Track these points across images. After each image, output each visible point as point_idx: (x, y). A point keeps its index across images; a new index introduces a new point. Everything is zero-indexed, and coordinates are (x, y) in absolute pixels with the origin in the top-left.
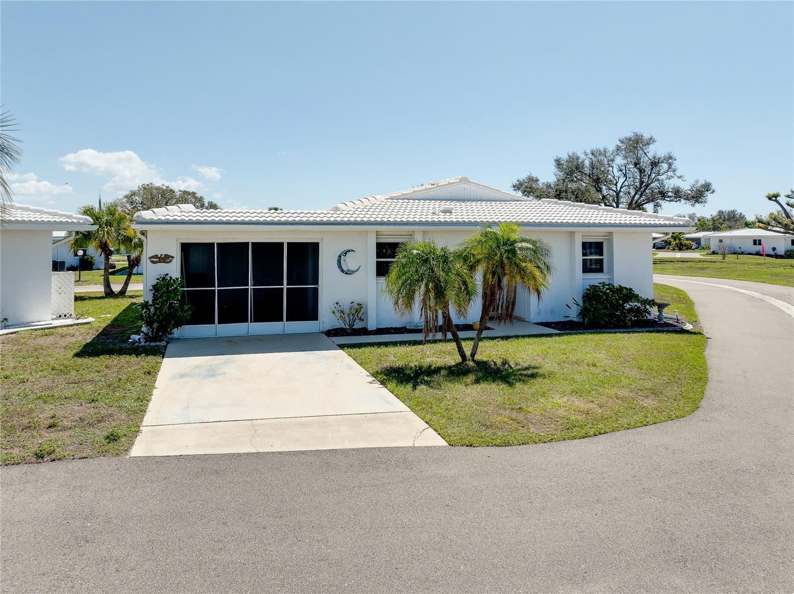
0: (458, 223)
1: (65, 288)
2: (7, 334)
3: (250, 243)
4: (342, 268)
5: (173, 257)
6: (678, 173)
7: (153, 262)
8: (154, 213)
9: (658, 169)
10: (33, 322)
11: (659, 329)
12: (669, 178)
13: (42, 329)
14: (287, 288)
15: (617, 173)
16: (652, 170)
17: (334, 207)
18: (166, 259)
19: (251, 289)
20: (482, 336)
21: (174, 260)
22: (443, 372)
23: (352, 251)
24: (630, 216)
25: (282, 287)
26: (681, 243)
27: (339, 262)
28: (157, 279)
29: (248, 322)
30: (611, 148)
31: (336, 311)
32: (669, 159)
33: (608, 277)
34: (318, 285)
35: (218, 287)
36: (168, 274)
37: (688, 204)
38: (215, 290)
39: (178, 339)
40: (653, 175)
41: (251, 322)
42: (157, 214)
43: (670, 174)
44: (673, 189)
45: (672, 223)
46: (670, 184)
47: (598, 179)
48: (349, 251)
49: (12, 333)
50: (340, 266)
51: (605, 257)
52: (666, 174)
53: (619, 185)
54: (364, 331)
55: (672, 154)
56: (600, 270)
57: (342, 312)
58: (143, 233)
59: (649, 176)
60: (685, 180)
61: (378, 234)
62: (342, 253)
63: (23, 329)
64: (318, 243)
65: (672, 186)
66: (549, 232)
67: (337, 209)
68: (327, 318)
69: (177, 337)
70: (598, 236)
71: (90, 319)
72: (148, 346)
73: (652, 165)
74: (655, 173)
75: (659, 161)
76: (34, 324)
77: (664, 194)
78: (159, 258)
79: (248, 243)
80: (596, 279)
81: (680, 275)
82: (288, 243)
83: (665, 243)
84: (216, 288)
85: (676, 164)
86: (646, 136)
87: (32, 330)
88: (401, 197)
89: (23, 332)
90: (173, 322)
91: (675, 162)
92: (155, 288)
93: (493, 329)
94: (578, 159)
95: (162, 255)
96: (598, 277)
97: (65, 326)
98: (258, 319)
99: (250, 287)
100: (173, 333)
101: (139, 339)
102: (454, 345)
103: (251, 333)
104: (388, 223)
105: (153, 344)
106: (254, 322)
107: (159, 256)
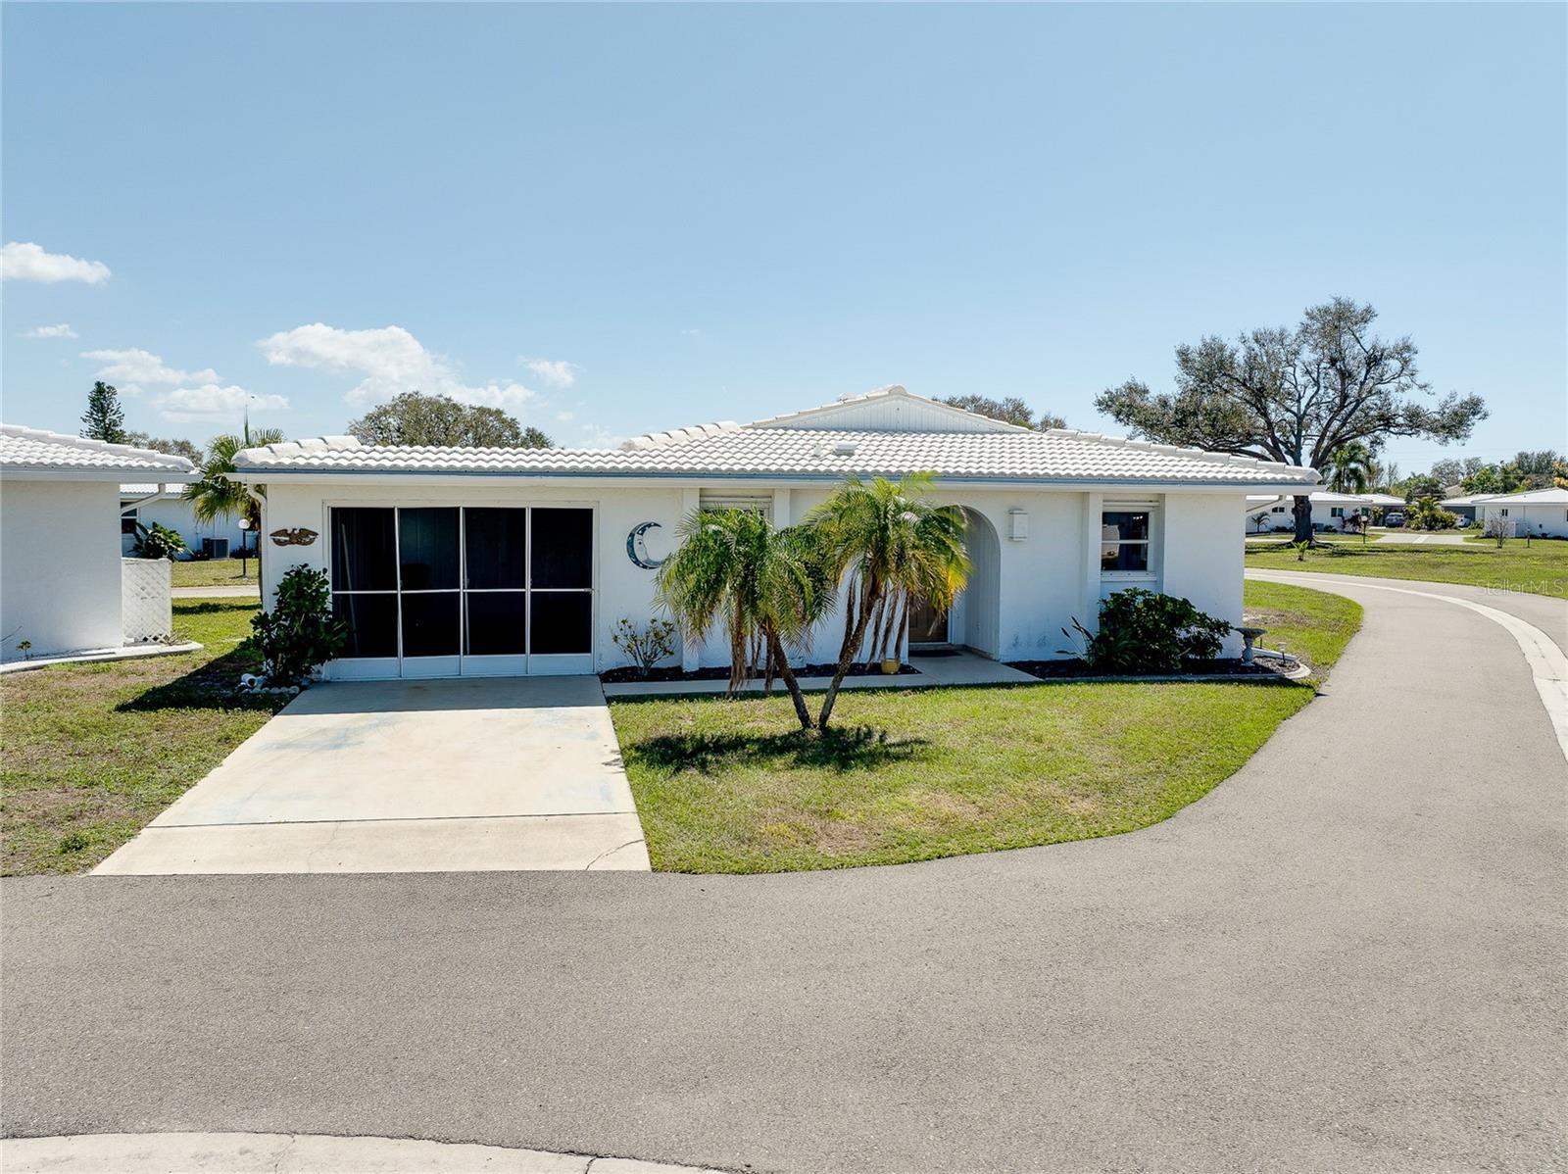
1: (154, 589)
2: (26, 670)
3: (461, 509)
4: (635, 557)
5: (315, 534)
6: (1420, 379)
7: (278, 543)
8: (273, 452)
9: (1380, 371)
10: (87, 650)
11: (1240, 676)
12: (1402, 389)
13: (94, 661)
14: (532, 593)
15: (1302, 380)
16: (1368, 372)
17: (625, 444)
18: (302, 537)
19: (464, 593)
20: (842, 685)
21: (318, 541)
22: (751, 748)
23: (655, 525)
24: (1211, 464)
25: (523, 590)
26: (1433, 516)
27: (630, 544)
28: (286, 574)
29: (459, 654)
30: (1293, 330)
31: (621, 636)
32: (1404, 351)
33: (1156, 579)
34: (591, 587)
35: (402, 589)
36: (306, 565)
37: (1432, 440)
38: (396, 594)
39: (328, 682)
40: (1370, 383)
41: (465, 653)
42: (277, 453)
43: (1404, 380)
44: (1407, 409)
46: (1401, 400)
47: (1262, 390)
48: (649, 526)
49: (34, 669)
50: (632, 554)
51: (1151, 542)
52: (1397, 380)
53: (1304, 402)
54: (676, 674)
55: (1410, 342)
56: (1141, 566)
57: (634, 638)
58: (259, 489)
59: (1362, 383)
60: (1434, 394)
61: (703, 493)
62: (636, 529)
63: (57, 661)
64: (591, 510)
65: (1404, 404)
66: (1041, 492)
67: (630, 446)
68: (606, 650)
69: (328, 679)
70: (1136, 501)
71: (194, 645)
72: (268, 693)
73: (1368, 364)
74: (1373, 378)
75: (1382, 355)
77: (1388, 419)
78: (289, 535)
79: (457, 509)
80: (1130, 582)
81: (1387, 577)
82: (532, 509)
83: (1404, 515)
84: (399, 592)
85: (1417, 362)
86: (1360, 306)
87: (74, 662)
88: (773, 425)
89: (57, 667)
90: (311, 652)
91: (1415, 356)
92: (284, 588)
93: (919, 672)
94: (1222, 349)
95: (294, 530)
96: (1123, 579)
97: (139, 657)
98: (478, 647)
99: (461, 590)
100: (319, 672)
101: (251, 682)
102: (788, 703)
103: (464, 674)
104: (718, 474)
105: (275, 690)
106: (471, 654)
107: (289, 532)
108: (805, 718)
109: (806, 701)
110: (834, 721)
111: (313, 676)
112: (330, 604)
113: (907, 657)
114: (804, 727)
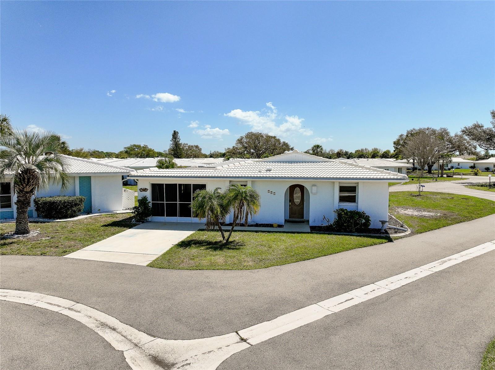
0: (273, 178)
2: (98, 215)
3: (178, 184)
5: (148, 189)
7: (141, 191)
8: (137, 172)
13: (112, 214)
18: (145, 190)
21: (148, 190)
25: (191, 203)
28: (142, 198)
29: (177, 216)
33: (357, 205)
36: (146, 196)
41: (179, 216)
48: (219, 188)
51: (356, 195)
56: (355, 201)
58: (138, 180)
61: (230, 182)
63: (105, 214)
64: (206, 185)
69: (150, 221)
70: (351, 184)
72: (135, 224)
76: (115, 212)
78: (142, 189)
80: (349, 206)
82: (193, 184)
84: (165, 202)
92: (140, 201)
95: (144, 188)
96: (351, 205)
98: (181, 215)
99: (178, 202)
101: (133, 221)
102: (220, 233)
103: (179, 221)
104: (233, 177)
105: (137, 223)
108: (224, 238)
109: (224, 233)
110: (231, 240)
111: (148, 220)
112: (150, 205)
113: (284, 224)
114: (224, 240)
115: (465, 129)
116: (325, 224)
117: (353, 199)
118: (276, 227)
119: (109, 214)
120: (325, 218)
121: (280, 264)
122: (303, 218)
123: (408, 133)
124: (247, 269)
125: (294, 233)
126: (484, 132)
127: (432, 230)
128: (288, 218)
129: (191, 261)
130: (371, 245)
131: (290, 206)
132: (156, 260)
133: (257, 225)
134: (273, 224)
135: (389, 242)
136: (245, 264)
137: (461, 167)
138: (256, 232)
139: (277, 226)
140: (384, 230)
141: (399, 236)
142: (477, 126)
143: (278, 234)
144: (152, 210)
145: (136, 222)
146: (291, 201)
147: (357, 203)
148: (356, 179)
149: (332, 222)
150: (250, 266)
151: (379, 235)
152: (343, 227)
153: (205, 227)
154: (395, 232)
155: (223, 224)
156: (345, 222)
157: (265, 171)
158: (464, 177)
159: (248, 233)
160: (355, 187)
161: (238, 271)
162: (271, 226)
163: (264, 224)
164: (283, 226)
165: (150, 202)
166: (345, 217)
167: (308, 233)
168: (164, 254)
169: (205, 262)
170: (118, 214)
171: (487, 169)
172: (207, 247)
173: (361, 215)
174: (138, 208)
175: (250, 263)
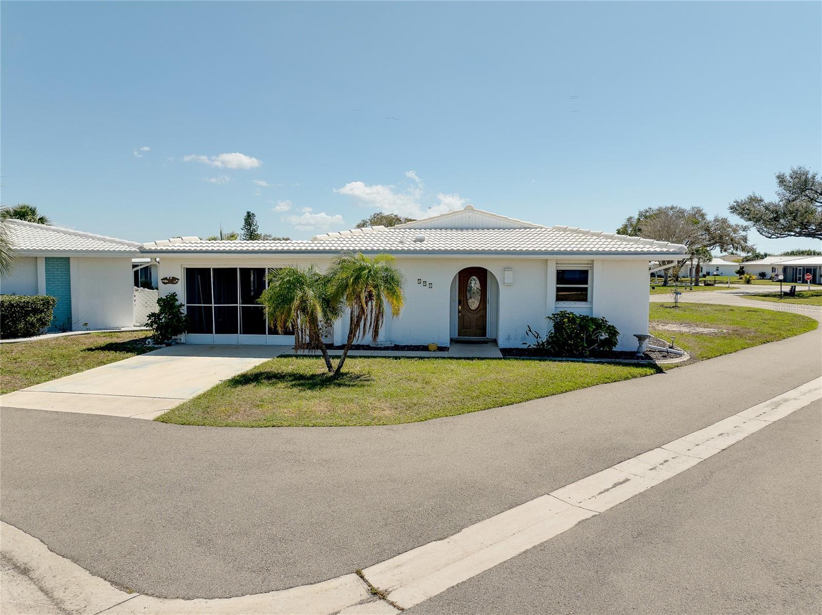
0: (428, 252)
1: (150, 303)
3: (239, 268)
5: (178, 279)
7: (164, 283)
8: (156, 244)
18: (173, 281)
19: (240, 306)
20: (348, 355)
21: (180, 282)
24: (627, 243)
28: (166, 296)
29: (238, 333)
33: (590, 306)
35: (214, 304)
36: (175, 293)
38: (212, 307)
39: (183, 344)
41: (240, 333)
45: (665, 250)
51: (588, 286)
56: (585, 299)
66: (520, 259)
67: (317, 239)
69: (184, 342)
70: (579, 264)
72: (152, 347)
76: (117, 328)
78: (168, 280)
79: (236, 269)
80: (576, 308)
82: (269, 268)
84: (213, 305)
93: (448, 351)
95: (170, 277)
96: (579, 306)
98: (245, 332)
100: (180, 339)
101: (149, 342)
102: (323, 361)
103: (240, 343)
104: (347, 252)
105: (156, 346)
106: (243, 334)
107: (168, 278)
108: (330, 367)
109: (331, 360)
110: (344, 369)
111: (178, 341)
112: (184, 310)
113: (450, 344)
114: (330, 371)
115: (735, 204)
116: (532, 343)
117: (582, 296)
118: (434, 351)
119: (105, 332)
120: (530, 331)
121: (451, 414)
122: (484, 334)
123: (641, 215)
124: (380, 425)
125: (472, 359)
126: (767, 208)
127: (725, 354)
128: (456, 336)
129: (254, 410)
130: (626, 378)
131: (459, 312)
132: (178, 409)
133: (397, 348)
134: (428, 346)
135: (658, 373)
136: (376, 414)
137: (722, 273)
138: (396, 358)
139: (436, 348)
140: (643, 354)
141: (672, 364)
142: (753, 200)
143: (441, 361)
144: (186, 321)
145: (155, 344)
146: (462, 302)
147: (592, 302)
148: (591, 253)
149: (544, 338)
150: (386, 417)
151: (636, 361)
152: (566, 348)
153: (293, 352)
154: (663, 356)
155: (331, 346)
156: (570, 337)
157: (412, 242)
158: (731, 285)
159: (379, 359)
160: (586, 272)
161: (360, 428)
162: (425, 348)
163: (411, 346)
164: (448, 348)
165: (184, 305)
166: (571, 328)
167: (500, 359)
168: (199, 398)
169: (286, 411)
170: (123, 331)
171: (763, 275)
172: (293, 382)
173: (600, 324)
174: (159, 315)
175: (387, 412)
